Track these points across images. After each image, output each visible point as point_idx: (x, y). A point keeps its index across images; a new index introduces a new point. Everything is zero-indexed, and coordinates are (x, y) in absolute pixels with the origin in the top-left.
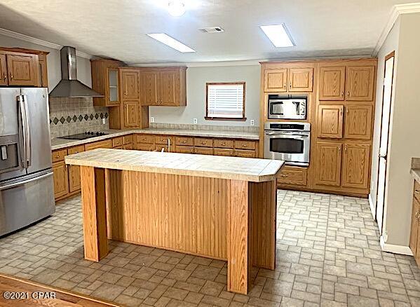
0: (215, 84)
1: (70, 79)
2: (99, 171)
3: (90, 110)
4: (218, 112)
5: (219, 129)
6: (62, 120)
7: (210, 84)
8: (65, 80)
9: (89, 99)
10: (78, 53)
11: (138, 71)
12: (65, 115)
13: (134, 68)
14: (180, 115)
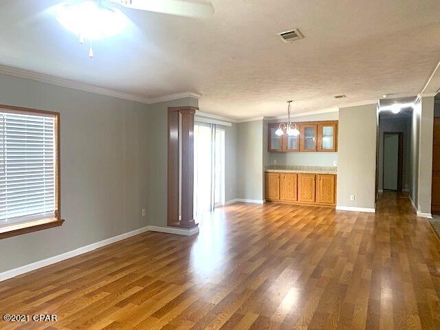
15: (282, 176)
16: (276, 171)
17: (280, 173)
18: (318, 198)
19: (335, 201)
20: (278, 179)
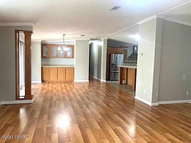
8: (133, 53)
15: (50, 69)
16: (47, 67)
17: (49, 68)
18: (66, 78)
19: (73, 79)
20: (48, 71)
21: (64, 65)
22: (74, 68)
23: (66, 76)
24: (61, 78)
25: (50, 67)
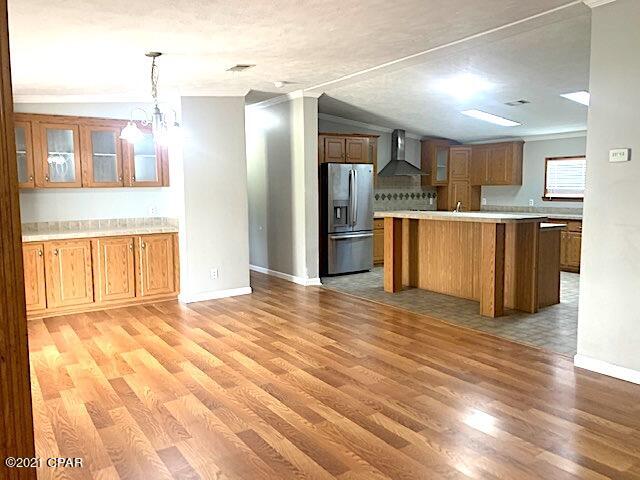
0: (555, 159)
1: (399, 159)
2: (397, 221)
3: (417, 189)
4: (559, 192)
5: (558, 210)
6: (389, 197)
7: (550, 159)
8: (394, 161)
9: (416, 178)
10: (407, 135)
11: (470, 149)
12: (392, 192)
13: (466, 146)
14: (515, 195)
15: (49, 248)
17: (42, 243)
18: (141, 287)
19: (176, 287)
20: (40, 260)
21: (115, 223)
22: (174, 236)
23: (141, 278)
24: (112, 289)
25: (45, 237)
